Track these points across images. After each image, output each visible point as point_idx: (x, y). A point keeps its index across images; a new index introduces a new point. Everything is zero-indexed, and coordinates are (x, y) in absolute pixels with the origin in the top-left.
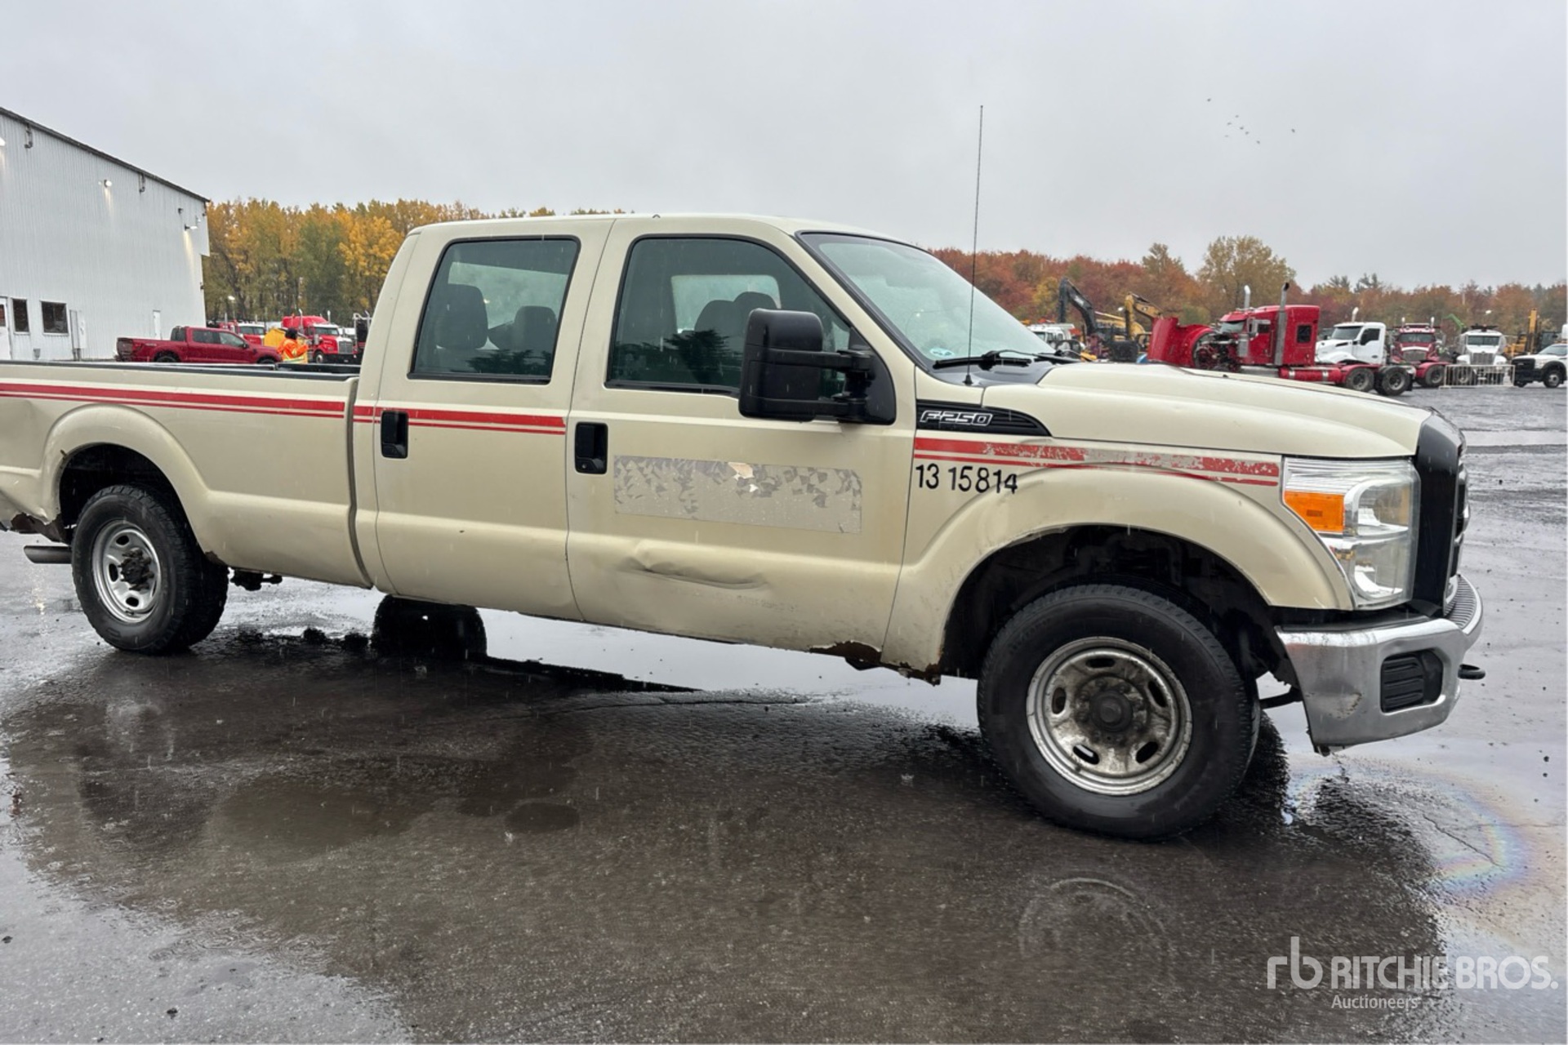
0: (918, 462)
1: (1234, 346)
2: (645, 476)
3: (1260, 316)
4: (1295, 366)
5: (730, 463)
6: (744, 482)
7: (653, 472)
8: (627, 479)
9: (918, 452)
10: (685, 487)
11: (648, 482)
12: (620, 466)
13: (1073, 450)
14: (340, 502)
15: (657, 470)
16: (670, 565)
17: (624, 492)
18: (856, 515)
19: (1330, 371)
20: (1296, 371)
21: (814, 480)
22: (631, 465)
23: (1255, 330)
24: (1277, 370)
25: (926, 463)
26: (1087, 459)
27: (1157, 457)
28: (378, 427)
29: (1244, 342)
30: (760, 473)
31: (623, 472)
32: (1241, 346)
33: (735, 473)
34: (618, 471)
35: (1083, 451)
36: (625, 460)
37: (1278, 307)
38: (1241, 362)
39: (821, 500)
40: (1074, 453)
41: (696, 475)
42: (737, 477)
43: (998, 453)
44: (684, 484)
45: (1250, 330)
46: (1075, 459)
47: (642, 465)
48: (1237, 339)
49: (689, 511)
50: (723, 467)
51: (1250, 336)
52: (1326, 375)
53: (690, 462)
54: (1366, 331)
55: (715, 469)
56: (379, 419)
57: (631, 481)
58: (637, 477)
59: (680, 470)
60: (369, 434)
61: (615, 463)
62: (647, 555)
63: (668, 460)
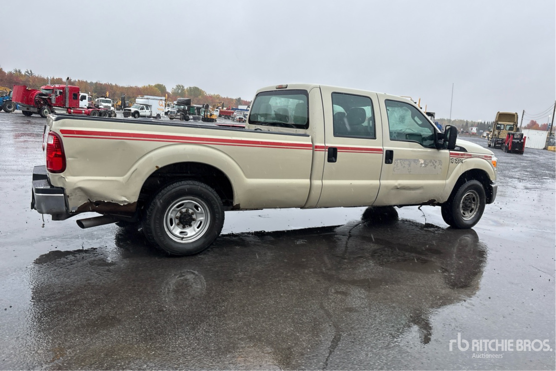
0: (451, 158)
1: (50, 99)
2: (401, 164)
3: (59, 88)
4: (73, 108)
5: (420, 160)
6: (422, 164)
7: (403, 163)
8: (397, 165)
9: (451, 156)
10: (410, 166)
11: (402, 165)
12: (396, 161)
13: (470, 154)
14: (306, 178)
15: (404, 162)
16: (404, 186)
17: (396, 169)
18: (440, 170)
19: (84, 111)
20: (73, 110)
21: (434, 162)
22: (399, 161)
23: (58, 93)
24: (66, 109)
25: (452, 158)
26: (472, 156)
27: (480, 155)
28: (327, 153)
29: (53, 97)
30: (425, 161)
31: (397, 163)
32: (53, 99)
33: (420, 162)
34: (395, 163)
35: (472, 155)
36: (397, 160)
37: (65, 85)
38: (53, 105)
39: (435, 168)
40: (470, 155)
41: (412, 163)
42: (420, 163)
43: (461, 156)
44: (409, 165)
45: (56, 93)
46: (470, 156)
47: (401, 161)
48: (51, 96)
49: (409, 172)
50: (418, 160)
51: (56, 96)
52: (83, 112)
53: (411, 159)
54: (81, 96)
55: (416, 161)
56: (327, 150)
57: (398, 165)
58: (399, 165)
59: (409, 162)
60: (323, 155)
61: (395, 161)
62: (399, 184)
63: (407, 159)
